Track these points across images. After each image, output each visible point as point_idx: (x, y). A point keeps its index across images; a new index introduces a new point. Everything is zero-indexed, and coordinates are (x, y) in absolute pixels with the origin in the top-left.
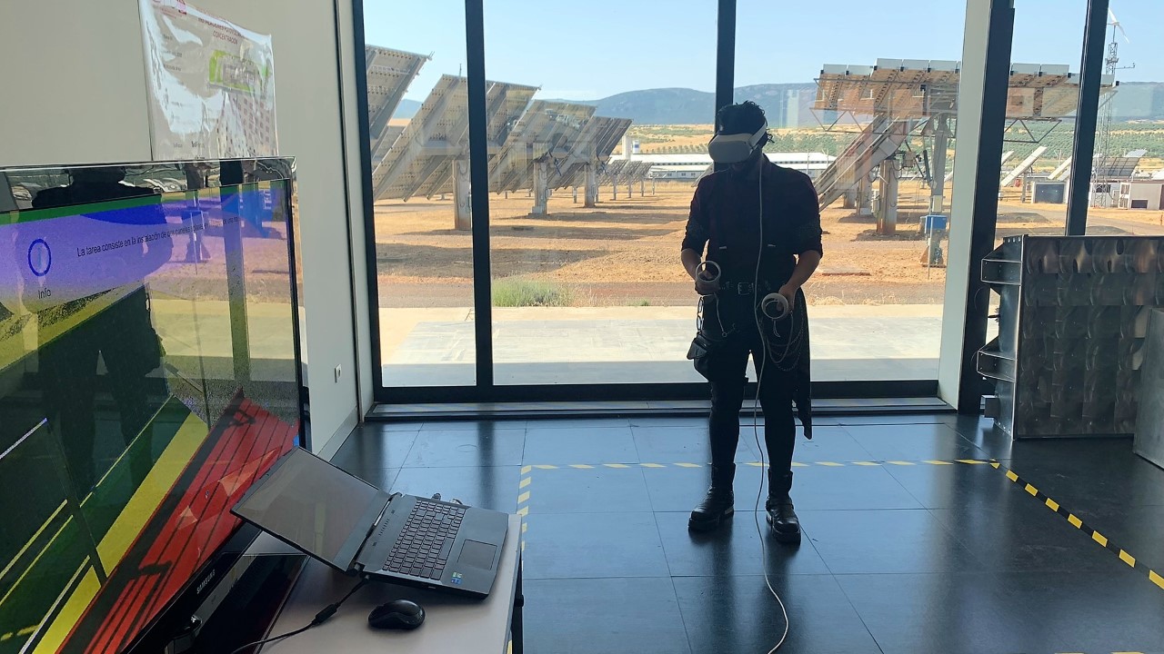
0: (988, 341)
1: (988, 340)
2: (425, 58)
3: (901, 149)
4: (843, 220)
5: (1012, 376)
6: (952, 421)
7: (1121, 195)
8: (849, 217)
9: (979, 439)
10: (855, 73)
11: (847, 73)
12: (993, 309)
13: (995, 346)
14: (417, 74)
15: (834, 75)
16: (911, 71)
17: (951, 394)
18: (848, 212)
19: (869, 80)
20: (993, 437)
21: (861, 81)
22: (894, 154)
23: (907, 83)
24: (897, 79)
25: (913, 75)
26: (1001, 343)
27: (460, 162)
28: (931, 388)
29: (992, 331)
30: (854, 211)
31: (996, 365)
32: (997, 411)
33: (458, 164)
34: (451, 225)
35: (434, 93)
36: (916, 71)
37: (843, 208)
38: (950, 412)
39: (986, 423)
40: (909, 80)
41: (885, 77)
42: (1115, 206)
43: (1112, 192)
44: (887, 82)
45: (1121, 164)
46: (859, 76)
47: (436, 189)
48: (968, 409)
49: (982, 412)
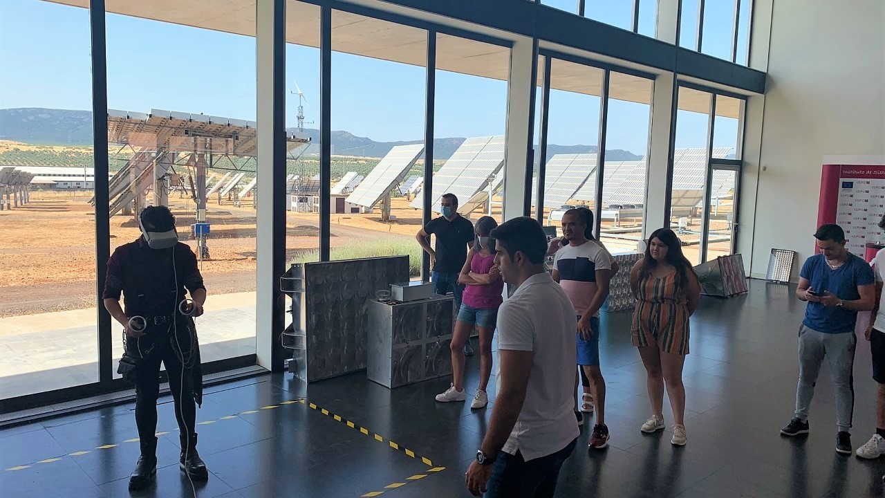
0: (286, 328)
1: (286, 326)
3: (168, 172)
4: (124, 225)
5: (304, 345)
6: (268, 378)
7: (314, 204)
8: (129, 223)
9: (286, 386)
10: (134, 118)
11: (128, 117)
12: (288, 307)
13: (291, 329)
15: (116, 118)
16: (178, 120)
17: (266, 361)
18: (127, 219)
19: (145, 124)
20: (295, 384)
21: (139, 124)
22: (164, 176)
23: (175, 128)
24: (167, 125)
25: (179, 123)
26: (294, 326)
28: (252, 360)
29: (288, 320)
30: (133, 217)
31: (293, 341)
32: (295, 368)
36: (181, 120)
37: (122, 215)
38: (268, 372)
39: (288, 376)
40: (176, 126)
41: (158, 122)
42: (311, 211)
43: (309, 203)
44: (159, 126)
45: (312, 184)
46: (137, 120)
48: (278, 368)
49: (287, 369)
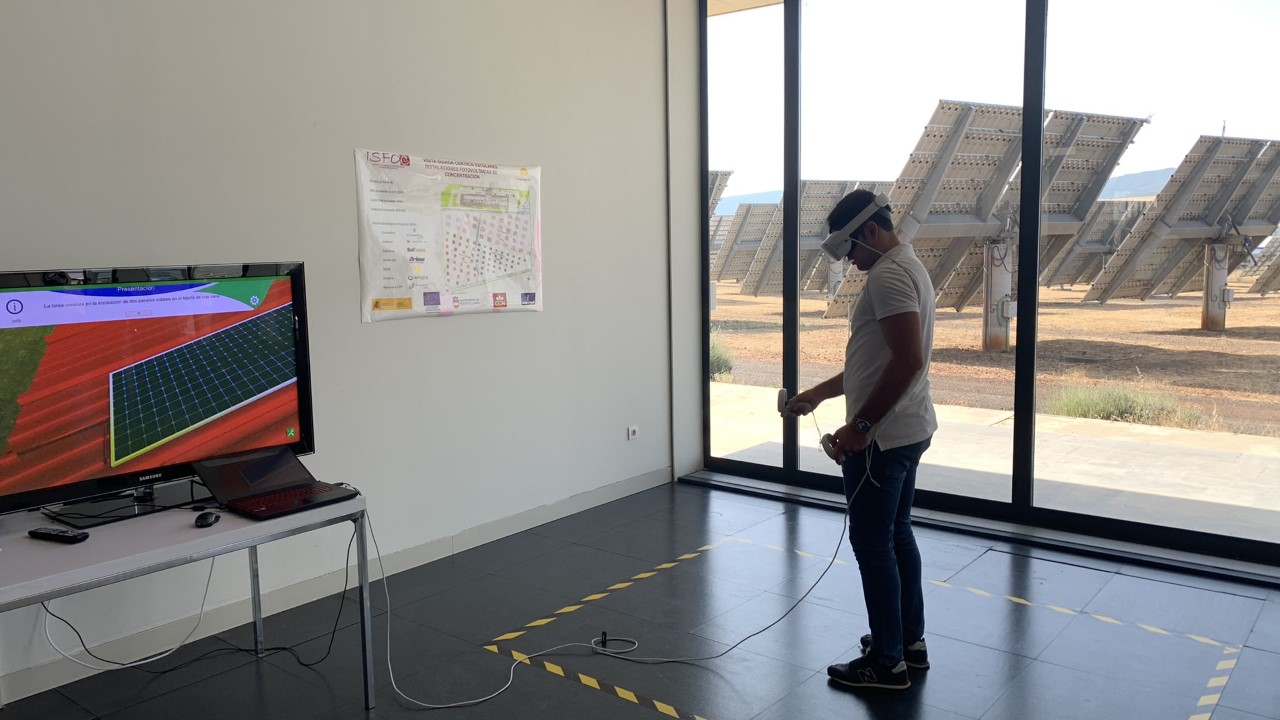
2: (1142, 122)
14: (1132, 142)
27: (1216, 246)
33: (1213, 249)
34: (1197, 324)
35: (1187, 160)
47: (1182, 285)
